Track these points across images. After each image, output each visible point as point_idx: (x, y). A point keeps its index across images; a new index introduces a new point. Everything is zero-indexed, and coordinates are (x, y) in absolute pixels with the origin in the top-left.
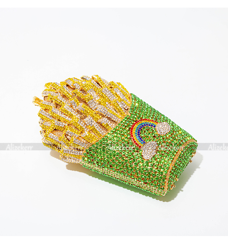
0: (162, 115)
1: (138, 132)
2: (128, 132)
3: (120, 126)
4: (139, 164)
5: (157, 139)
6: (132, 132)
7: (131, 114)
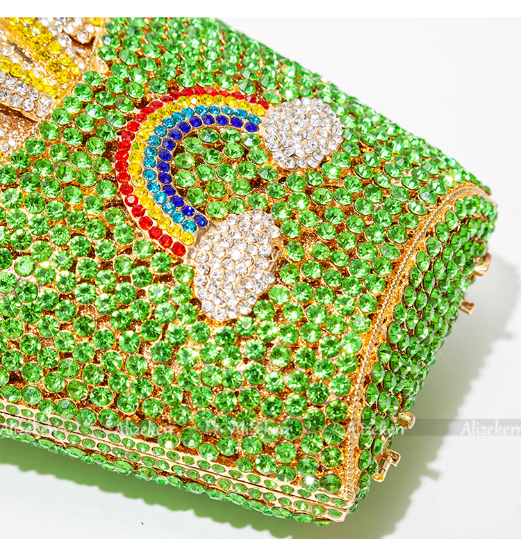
0: (288, 63)
1: (162, 167)
2: (104, 169)
3: (52, 135)
4: (180, 353)
5: (273, 193)
6: (122, 166)
7: (110, 64)
